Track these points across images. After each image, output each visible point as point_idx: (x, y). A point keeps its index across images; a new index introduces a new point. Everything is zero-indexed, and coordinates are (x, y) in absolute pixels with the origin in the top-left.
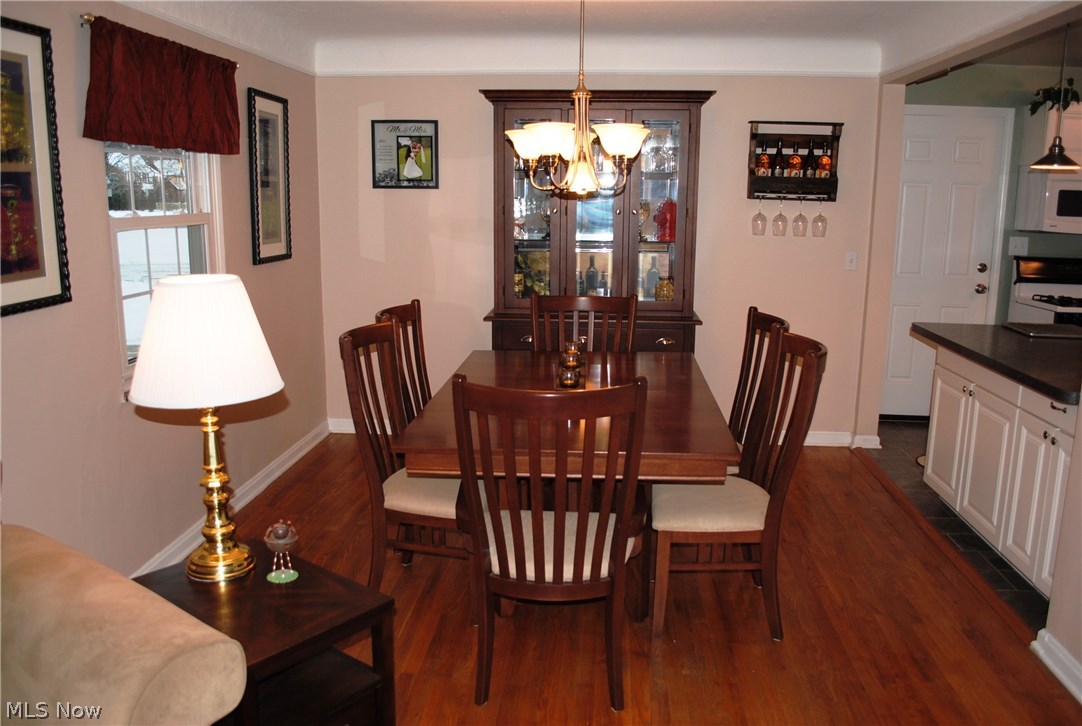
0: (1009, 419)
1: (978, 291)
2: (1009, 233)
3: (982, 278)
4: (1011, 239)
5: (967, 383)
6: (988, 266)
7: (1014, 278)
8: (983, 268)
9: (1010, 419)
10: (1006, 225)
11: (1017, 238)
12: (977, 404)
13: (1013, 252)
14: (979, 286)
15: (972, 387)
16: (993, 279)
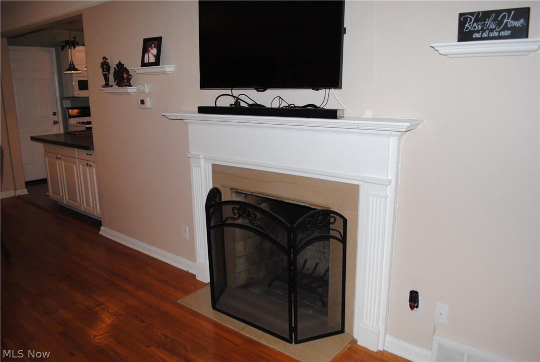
0: (73, 163)
1: (54, 123)
2: (62, 98)
3: (55, 118)
4: (64, 101)
5: (57, 155)
6: (57, 113)
7: (68, 116)
8: (55, 114)
9: (75, 163)
10: (60, 96)
11: (66, 100)
12: (63, 162)
13: (65, 106)
14: (54, 121)
15: (59, 156)
16: (60, 118)
